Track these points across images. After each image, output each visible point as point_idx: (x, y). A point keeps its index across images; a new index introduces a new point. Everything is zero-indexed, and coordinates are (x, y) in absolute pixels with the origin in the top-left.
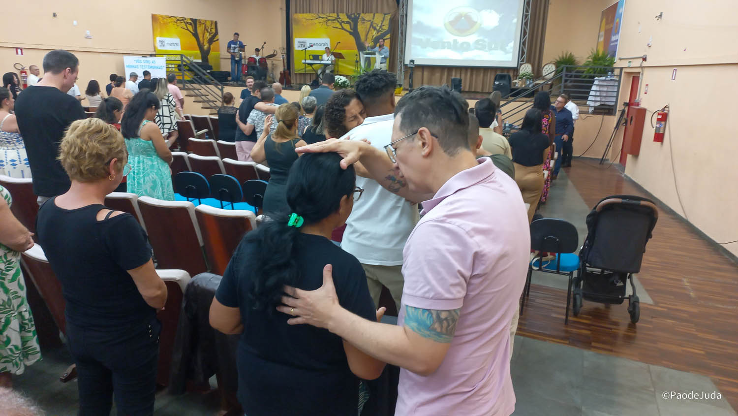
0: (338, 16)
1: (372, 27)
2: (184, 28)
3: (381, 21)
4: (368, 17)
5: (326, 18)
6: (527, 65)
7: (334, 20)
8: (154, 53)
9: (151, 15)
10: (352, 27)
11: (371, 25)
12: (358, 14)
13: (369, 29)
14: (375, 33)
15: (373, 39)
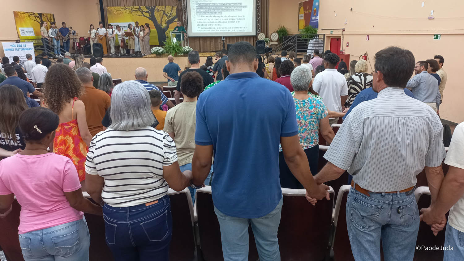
0: (140, 7)
2: (34, 20)
3: (171, 11)
4: (161, 8)
5: (131, 9)
6: (262, 34)
7: (137, 10)
8: (19, 39)
9: (13, 12)
10: (151, 14)
11: (164, 13)
12: (154, 6)
13: (163, 16)
14: (167, 18)
15: (166, 22)
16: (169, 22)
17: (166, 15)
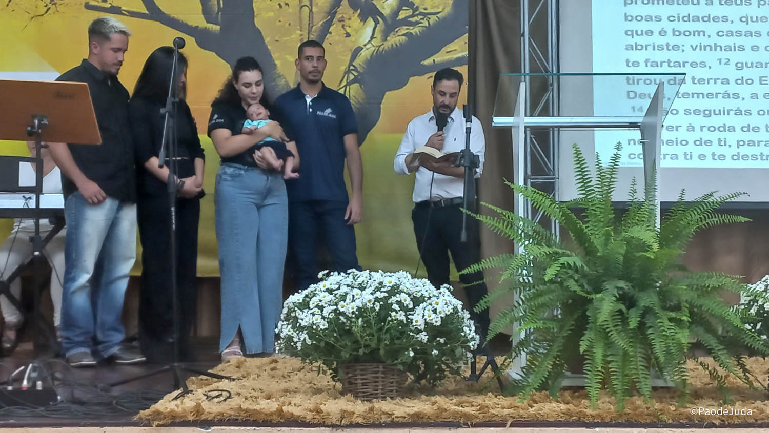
1: (345, 1)
13: (332, 13)
14: (372, 38)
15: (356, 70)
17: (359, 11)
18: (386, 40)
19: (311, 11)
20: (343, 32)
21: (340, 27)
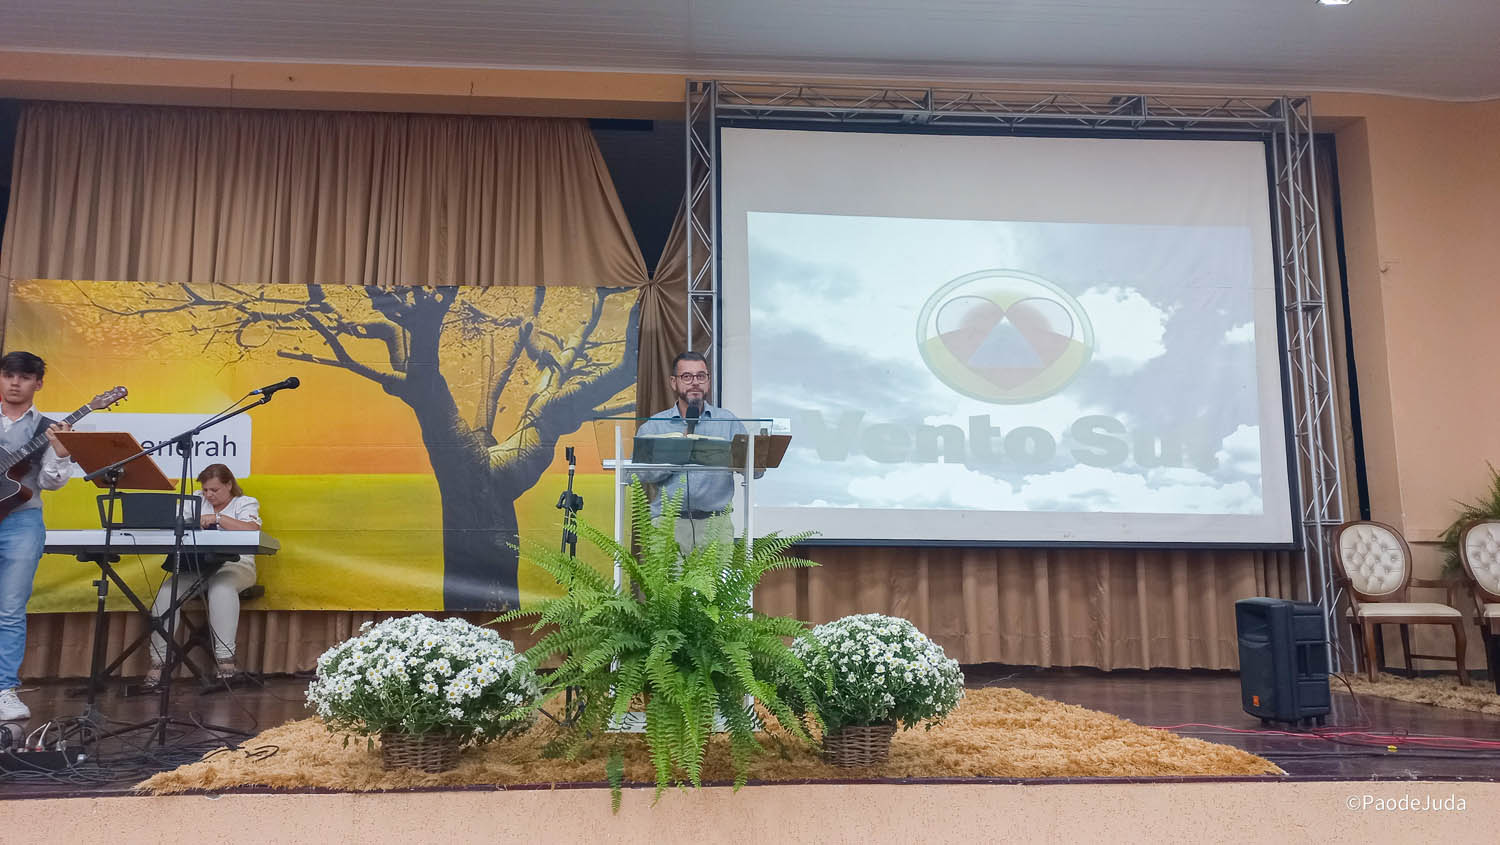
1: (524, 352)
4: (501, 302)
5: (240, 307)
11: (524, 342)
12: (440, 288)
13: (512, 364)
14: (548, 386)
15: (532, 415)
16: (558, 418)
17: (537, 361)
18: (561, 388)
19: (492, 360)
20: (521, 380)
21: (519, 376)
